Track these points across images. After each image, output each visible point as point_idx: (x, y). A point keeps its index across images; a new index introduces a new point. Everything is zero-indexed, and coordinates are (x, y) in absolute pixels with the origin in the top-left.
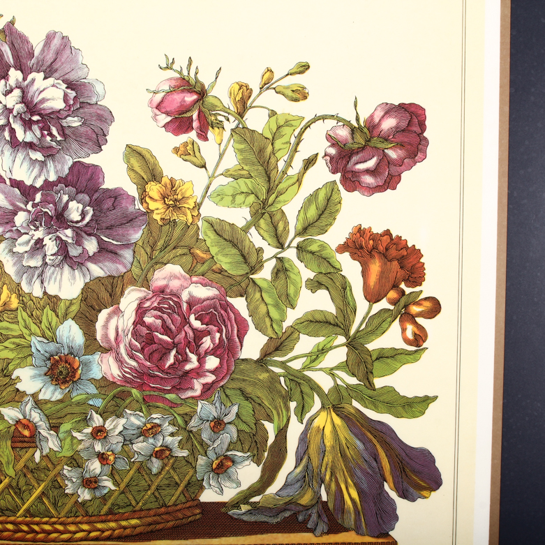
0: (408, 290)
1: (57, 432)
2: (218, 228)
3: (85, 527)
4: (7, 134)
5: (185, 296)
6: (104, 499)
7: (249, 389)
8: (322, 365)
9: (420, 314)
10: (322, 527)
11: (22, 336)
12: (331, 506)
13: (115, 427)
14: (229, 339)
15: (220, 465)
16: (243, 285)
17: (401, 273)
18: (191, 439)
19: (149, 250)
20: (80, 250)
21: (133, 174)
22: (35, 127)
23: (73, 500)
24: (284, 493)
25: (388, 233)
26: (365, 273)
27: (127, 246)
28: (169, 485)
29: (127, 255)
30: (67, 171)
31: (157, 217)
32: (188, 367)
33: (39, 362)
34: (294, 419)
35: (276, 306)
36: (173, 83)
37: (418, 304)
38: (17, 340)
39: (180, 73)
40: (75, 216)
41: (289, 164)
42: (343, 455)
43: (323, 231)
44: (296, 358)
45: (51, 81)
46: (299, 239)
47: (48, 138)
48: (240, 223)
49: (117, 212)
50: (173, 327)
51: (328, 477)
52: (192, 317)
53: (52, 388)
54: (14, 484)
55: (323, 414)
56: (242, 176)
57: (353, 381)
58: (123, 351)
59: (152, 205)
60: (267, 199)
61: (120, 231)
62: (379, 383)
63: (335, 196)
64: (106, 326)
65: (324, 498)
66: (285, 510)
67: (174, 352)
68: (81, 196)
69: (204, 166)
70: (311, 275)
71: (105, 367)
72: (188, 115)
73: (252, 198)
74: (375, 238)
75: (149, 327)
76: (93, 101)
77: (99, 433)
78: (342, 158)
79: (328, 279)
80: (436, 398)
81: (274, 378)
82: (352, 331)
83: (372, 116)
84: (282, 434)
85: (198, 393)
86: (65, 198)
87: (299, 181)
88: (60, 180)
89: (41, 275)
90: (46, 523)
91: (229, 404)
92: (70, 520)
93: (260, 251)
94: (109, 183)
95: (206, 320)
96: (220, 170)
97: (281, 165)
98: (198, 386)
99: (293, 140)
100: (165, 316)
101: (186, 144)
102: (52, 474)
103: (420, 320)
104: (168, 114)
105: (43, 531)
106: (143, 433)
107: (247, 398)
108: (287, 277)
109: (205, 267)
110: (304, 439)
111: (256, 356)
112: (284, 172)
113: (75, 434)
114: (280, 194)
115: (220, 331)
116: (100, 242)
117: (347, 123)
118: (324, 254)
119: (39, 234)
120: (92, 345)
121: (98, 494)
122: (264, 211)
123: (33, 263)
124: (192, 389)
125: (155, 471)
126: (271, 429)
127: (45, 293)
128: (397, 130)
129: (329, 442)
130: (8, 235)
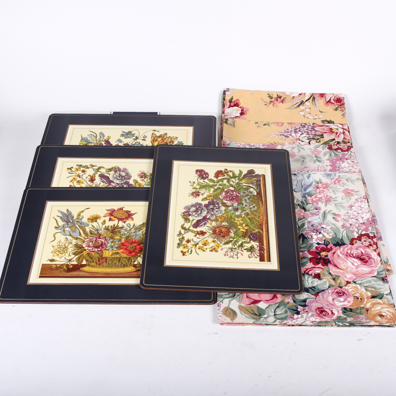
78: (204, 178)
79: (222, 180)
122: (212, 187)
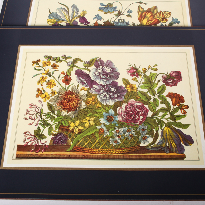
0: (181, 104)
1: (109, 131)
2: (142, 93)
3: (115, 151)
4: (99, 77)
5: (135, 105)
6: (119, 145)
7: (149, 123)
8: (165, 118)
9: (184, 108)
10: (168, 151)
11: (101, 112)
12: (169, 147)
13: (121, 130)
14: (145, 113)
15: (144, 138)
16: (147, 103)
17: (179, 101)
18: (137, 133)
19: (127, 96)
20: (113, 96)
21: (124, 83)
22: (105, 75)
23: (112, 145)
24: (159, 144)
25: (176, 93)
26: (172, 101)
27: (123, 96)
28: (133, 142)
29: (123, 97)
30: (111, 83)
31: (129, 91)
32: (136, 118)
33: (105, 117)
34: (160, 129)
35: (154, 107)
36: (131, 68)
37: (184, 106)
38: (100, 113)
39: (133, 66)
40: (113, 90)
41: (155, 81)
42: (171, 136)
43: (163, 93)
44: (159, 116)
45: (108, 68)
46: (158, 95)
47: (107, 77)
48: (146, 92)
49: (121, 90)
50: (133, 111)
51: (168, 141)
52: (137, 109)
53: (108, 122)
54: (99, 142)
55: (166, 128)
56: (146, 83)
57: (172, 121)
58: (122, 115)
59: (128, 89)
60: (151, 87)
61: (122, 93)
62: (177, 121)
64: (119, 110)
65: (168, 145)
66: (159, 148)
67: (133, 115)
68: (114, 87)
69: (138, 82)
70: (161, 101)
71: (119, 118)
72: (134, 73)
73: (148, 87)
74: (173, 94)
75: (128, 111)
76: (116, 71)
77: (118, 131)
80: (190, 124)
81: (155, 120)
82: (171, 111)
83: (170, 73)
84: (157, 132)
85: (139, 123)
87: (157, 84)
88: (109, 84)
89: (106, 101)
90: (106, 150)
91: (145, 126)
92: (111, 150)
93: (150, 97)
94: (119, 85)
95: (140, 109)
96: (141, 82)
97: (153, 81)
98: (139, 122)
99: (155, 77)
100: (131, 109)
101: (134, 78)
102: (107, 140)
103: (185, 109)
104: (130, 73)
105: (105, 152)
106: (127, 131)
107: (149, 125)
108: (156, 101)
109: (139, 99)
110: (162, 133)
111: (151, 116)
112: (154, 83)
113: (112, 131)
115: (143, 111)
116: (118, 95)
117: (166, 74)
118: (163, 97)
119: (105, 94)
120: (116, 114)
121: (117, 144)
123: (104, 99)
124: (137, 122)
125: (130, 139)
126: (155, 131)
127: (106, 104)
128: (175, 75)
129: (168, 133)
130: (99, 94)
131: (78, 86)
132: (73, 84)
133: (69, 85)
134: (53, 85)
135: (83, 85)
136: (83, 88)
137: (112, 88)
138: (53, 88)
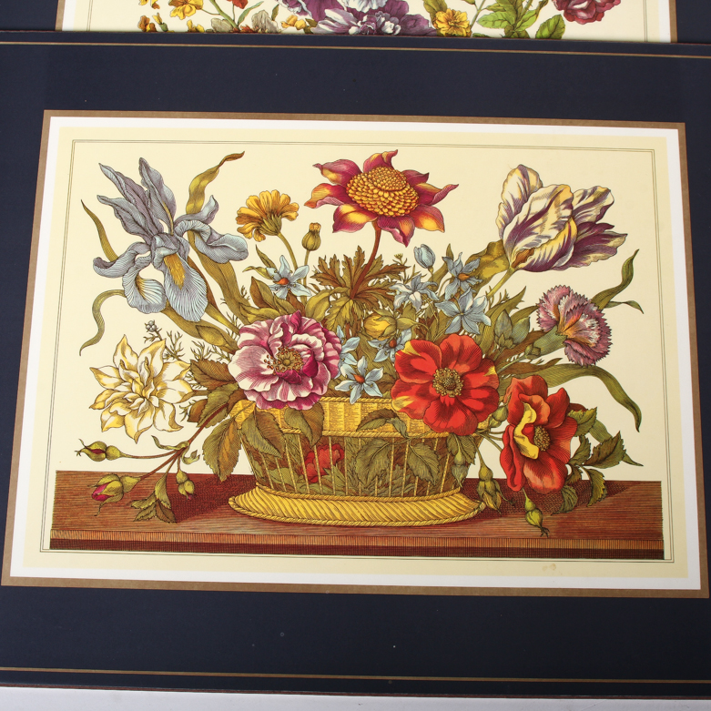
21: (427, 7)
30: (384, 4)
56: (499, 10)
63: (560, 24)
68: (393, 19)
69: (474, 3)
86: (383, 19)
88: (380, 9)
94: (412, 11)
96: (484, 6)
97: (524, 4)
112: (527, 9)
114: (524, 21)
131: (275, 11)
132: (258, 5)
133: (246, 7)
134: (193, 7)
135: (292, 9)
136: (292, 20)
137: (388, 23)
138: (192, 18)
